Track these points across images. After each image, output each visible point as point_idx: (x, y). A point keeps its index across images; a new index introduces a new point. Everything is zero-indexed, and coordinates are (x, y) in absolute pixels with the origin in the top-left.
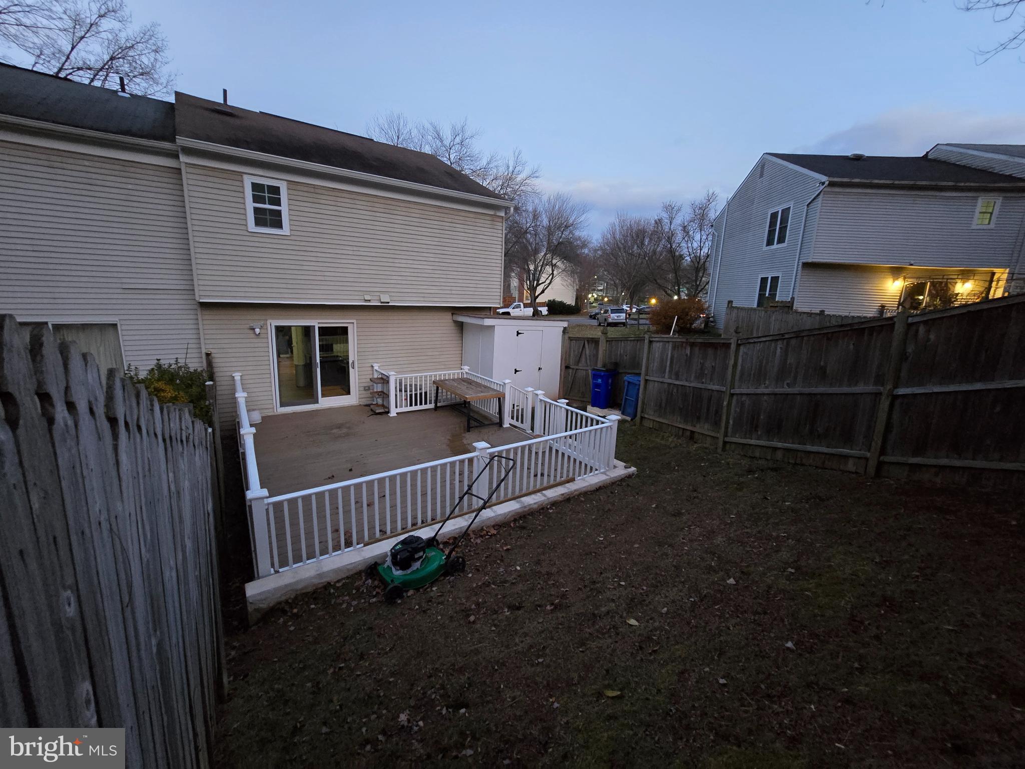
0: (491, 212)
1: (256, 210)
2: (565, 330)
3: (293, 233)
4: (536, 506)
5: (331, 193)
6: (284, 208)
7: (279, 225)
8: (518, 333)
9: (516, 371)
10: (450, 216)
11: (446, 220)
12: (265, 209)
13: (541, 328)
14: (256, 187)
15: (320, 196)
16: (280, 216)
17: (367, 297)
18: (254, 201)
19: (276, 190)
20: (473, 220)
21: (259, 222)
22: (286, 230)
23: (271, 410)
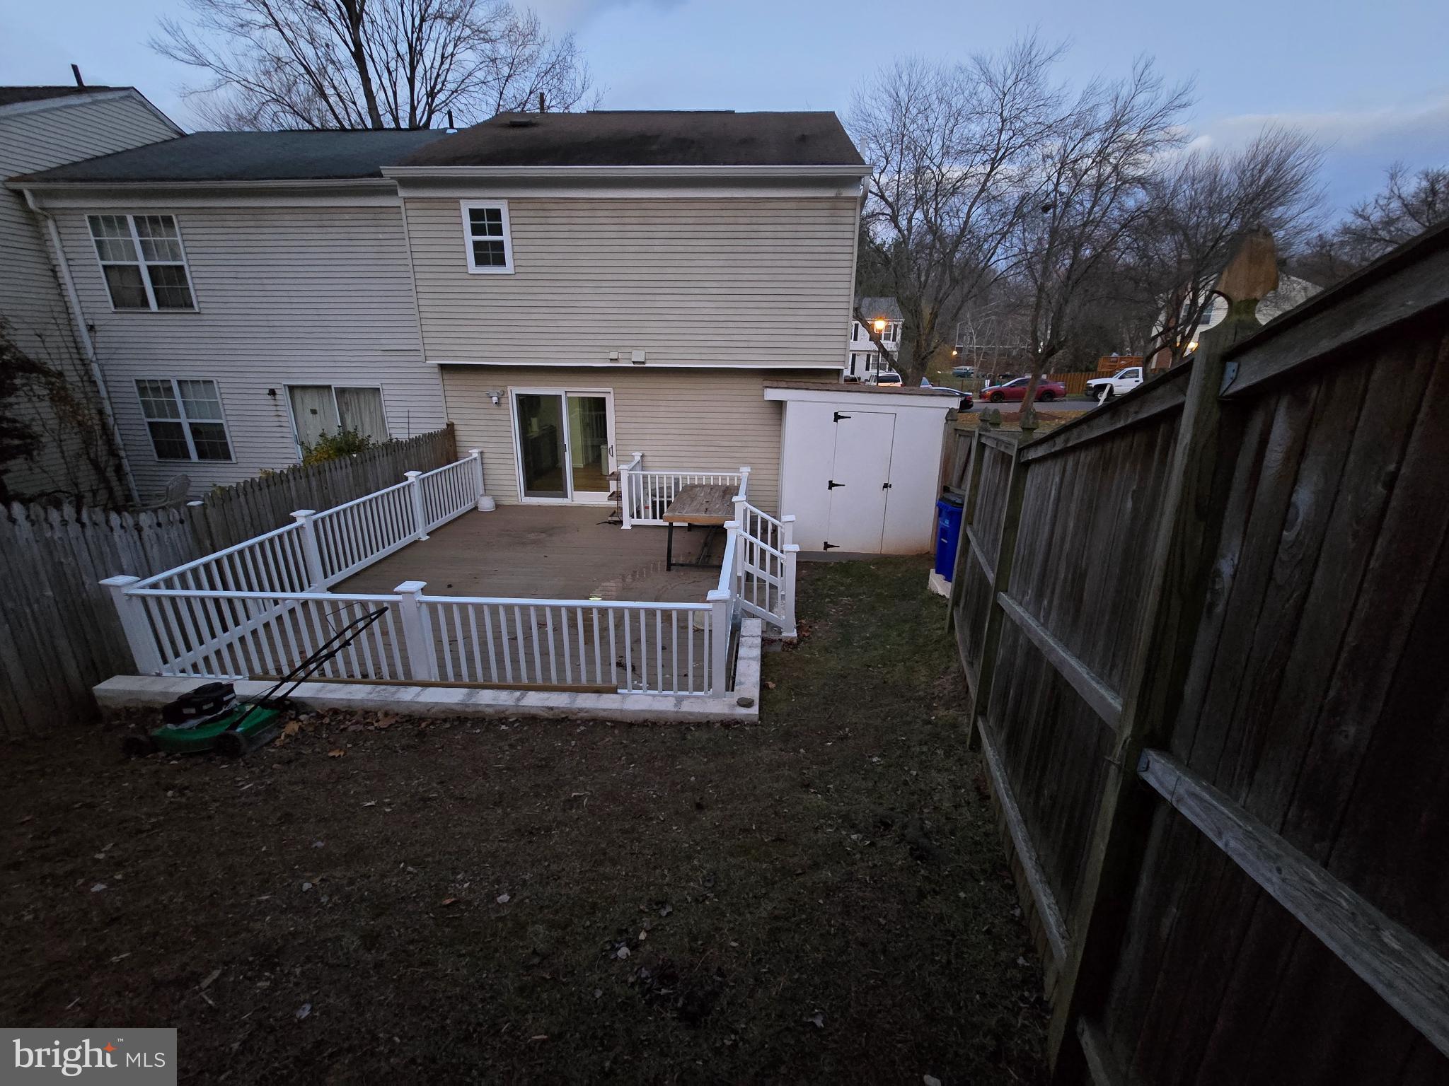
0: (830, 193)
1: (476, 244)
2: (951, 416)
3: (518, 270)
4: (490, 710)
5: (561, 206)
6: (506, 238)
7: (501, 261)
8: (837, 417)
9: (832, 485)
10: (748, 213)
11: (741, 220)
12: (486, 242)
13: (892, 410)
14: (475, 214)
15: (547, 214)
16: (503, 249)
17: (613, 356)
18: (474, 234)
19: (495, 214)
20: (793, 213)
21: (480, 261)
22: (509, 267)
23: (513, 499)
